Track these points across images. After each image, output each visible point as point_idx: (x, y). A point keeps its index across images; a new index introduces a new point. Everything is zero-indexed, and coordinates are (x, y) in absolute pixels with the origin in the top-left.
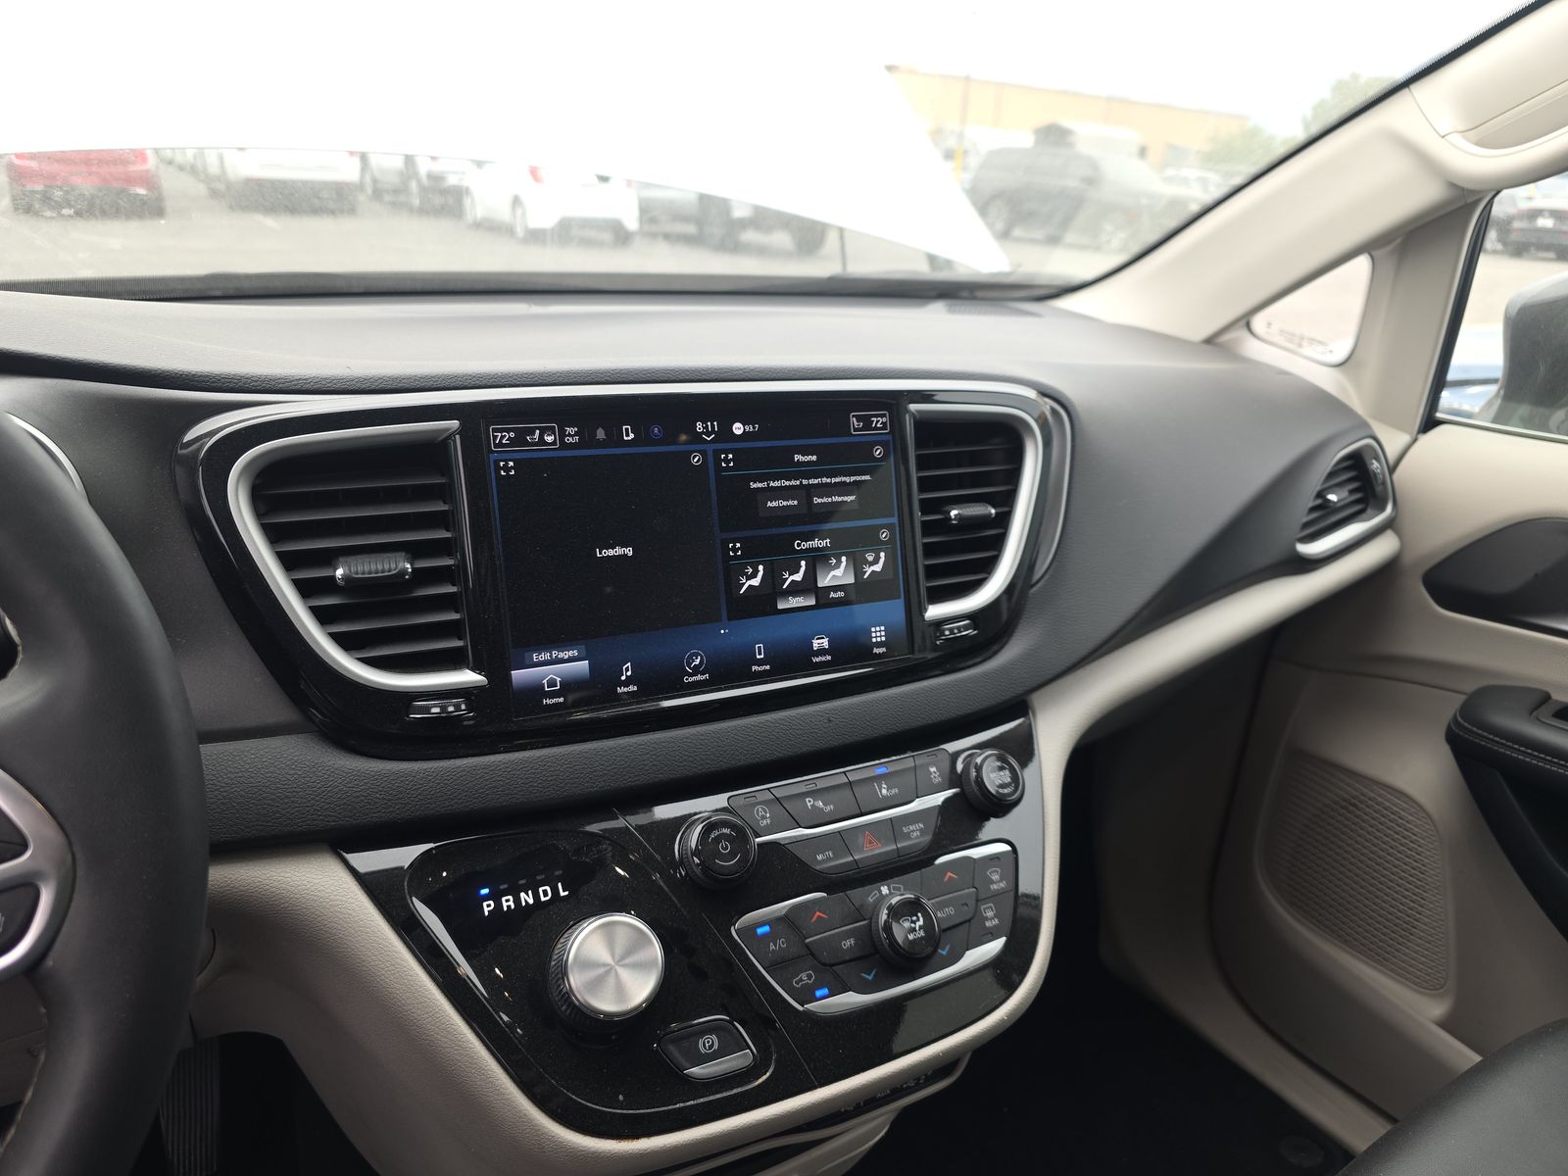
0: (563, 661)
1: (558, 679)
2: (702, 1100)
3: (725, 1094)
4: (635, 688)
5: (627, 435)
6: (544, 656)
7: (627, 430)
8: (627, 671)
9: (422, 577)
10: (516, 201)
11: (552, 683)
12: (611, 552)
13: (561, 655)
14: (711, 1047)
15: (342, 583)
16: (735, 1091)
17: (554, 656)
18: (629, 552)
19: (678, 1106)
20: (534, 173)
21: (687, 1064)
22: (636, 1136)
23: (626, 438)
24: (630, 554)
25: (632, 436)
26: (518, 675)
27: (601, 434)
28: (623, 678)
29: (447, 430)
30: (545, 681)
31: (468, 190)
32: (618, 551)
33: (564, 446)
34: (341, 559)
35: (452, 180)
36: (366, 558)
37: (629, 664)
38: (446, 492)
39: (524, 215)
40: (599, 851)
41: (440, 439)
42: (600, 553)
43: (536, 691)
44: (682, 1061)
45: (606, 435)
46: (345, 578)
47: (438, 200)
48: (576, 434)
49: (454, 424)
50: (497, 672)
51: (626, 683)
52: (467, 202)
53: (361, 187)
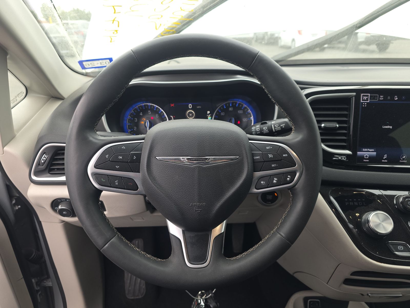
0: (370, 152)
1: (368, 156)
2: (398, 260)
3: (404, 260)
4: (387, 161)
5: (396, 98)
6: (366, 150)
7: (396, 97)
8: (385, 156)
9: (340, 128)
10: (293, 40)
11: (366, 156)
12: (386, 127)
13: (370, 150)
14: (401, 249)
15: (323, 128)
16: (407, 261)
17: (368, 150)
18: (391, 127)
19: (392, 259)
20: (300, 32)
21: (395, 251)
22: (381, 262)
23: (395, 99)
24: (391, 128)
25: (397, 99)
26: (359, 153)
27: (389, 98)
28: (384, 158)
29: (352, 95)
30: (365, 156)
31: (280, 38)
32: (388, 127)
33: (379, 100)
34: (323, 122)
35: (276, 35)
36: (329, 123)
37: (386, 155)
38: (349, 110)
39: (295, 44)
40: (374, 197)
41: (350, 97)
42: (384, 127)
43: (362, 158)
44: (393, 250)
45: (390, 98)
46: (324, 127)
47: (272, 41)
48: (383, 98)
49: (355, 94)
50: (355, 152)
51: (385, 160)
52: (279, 41)
53: (253, 38)
